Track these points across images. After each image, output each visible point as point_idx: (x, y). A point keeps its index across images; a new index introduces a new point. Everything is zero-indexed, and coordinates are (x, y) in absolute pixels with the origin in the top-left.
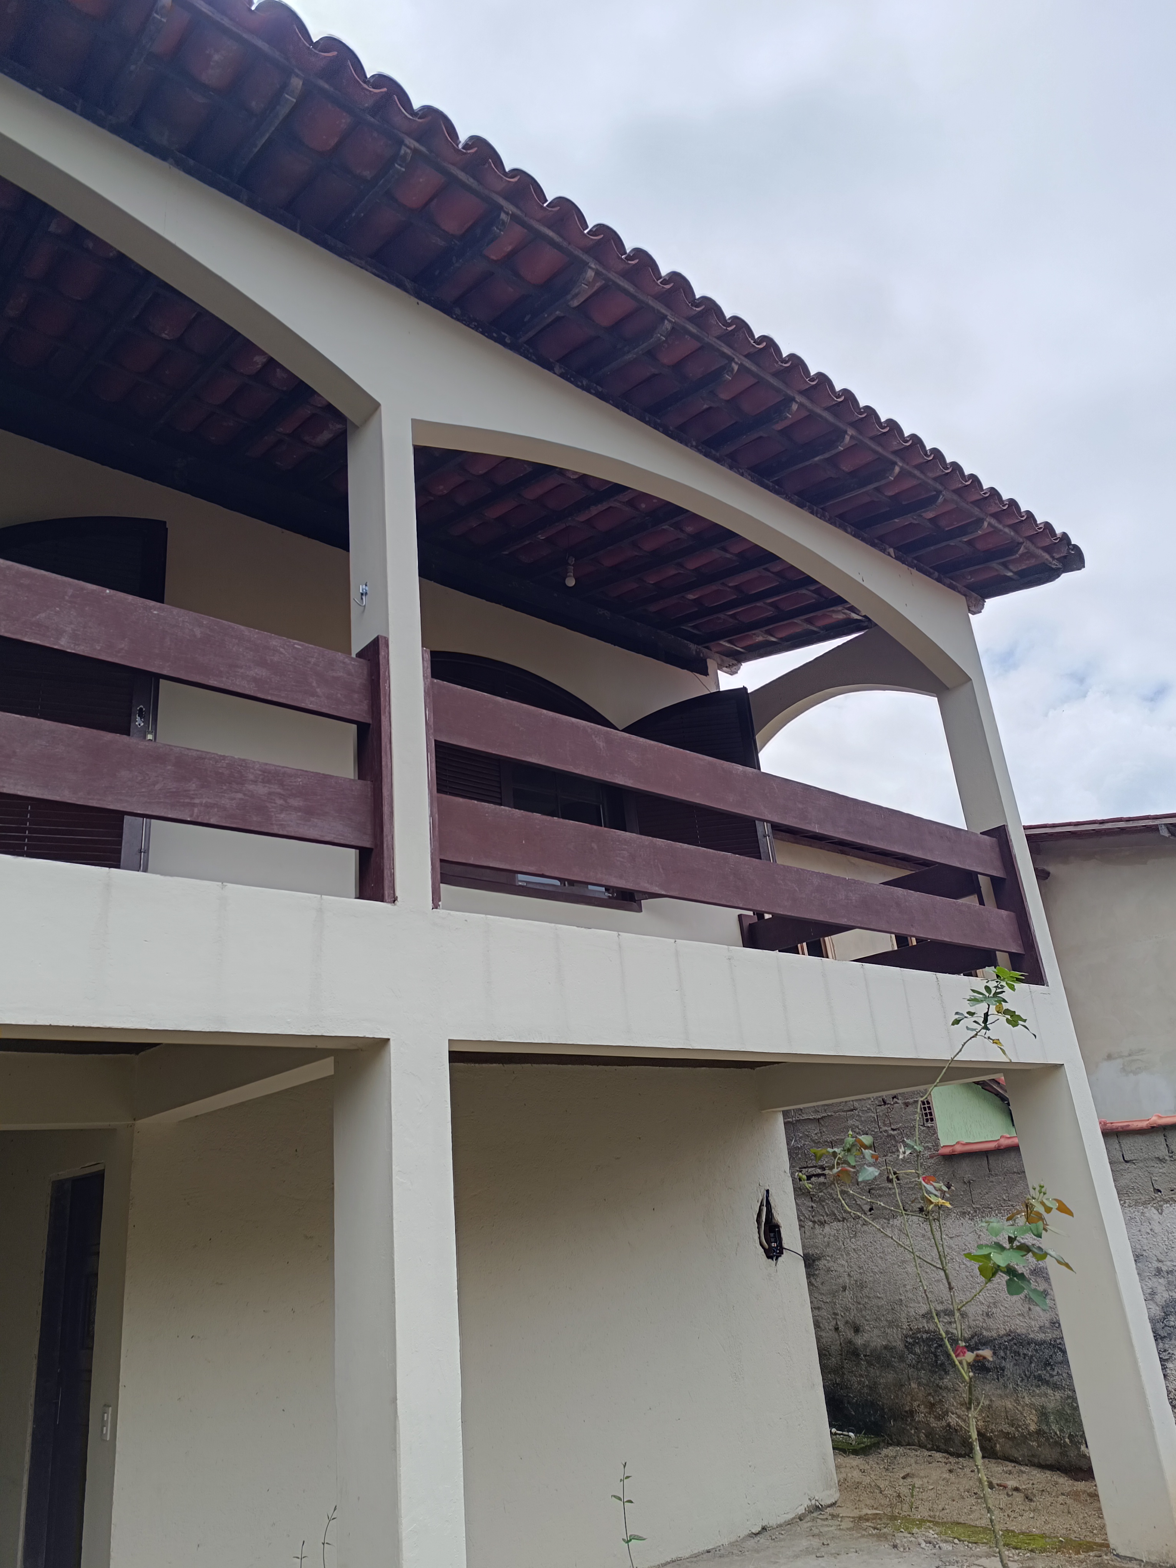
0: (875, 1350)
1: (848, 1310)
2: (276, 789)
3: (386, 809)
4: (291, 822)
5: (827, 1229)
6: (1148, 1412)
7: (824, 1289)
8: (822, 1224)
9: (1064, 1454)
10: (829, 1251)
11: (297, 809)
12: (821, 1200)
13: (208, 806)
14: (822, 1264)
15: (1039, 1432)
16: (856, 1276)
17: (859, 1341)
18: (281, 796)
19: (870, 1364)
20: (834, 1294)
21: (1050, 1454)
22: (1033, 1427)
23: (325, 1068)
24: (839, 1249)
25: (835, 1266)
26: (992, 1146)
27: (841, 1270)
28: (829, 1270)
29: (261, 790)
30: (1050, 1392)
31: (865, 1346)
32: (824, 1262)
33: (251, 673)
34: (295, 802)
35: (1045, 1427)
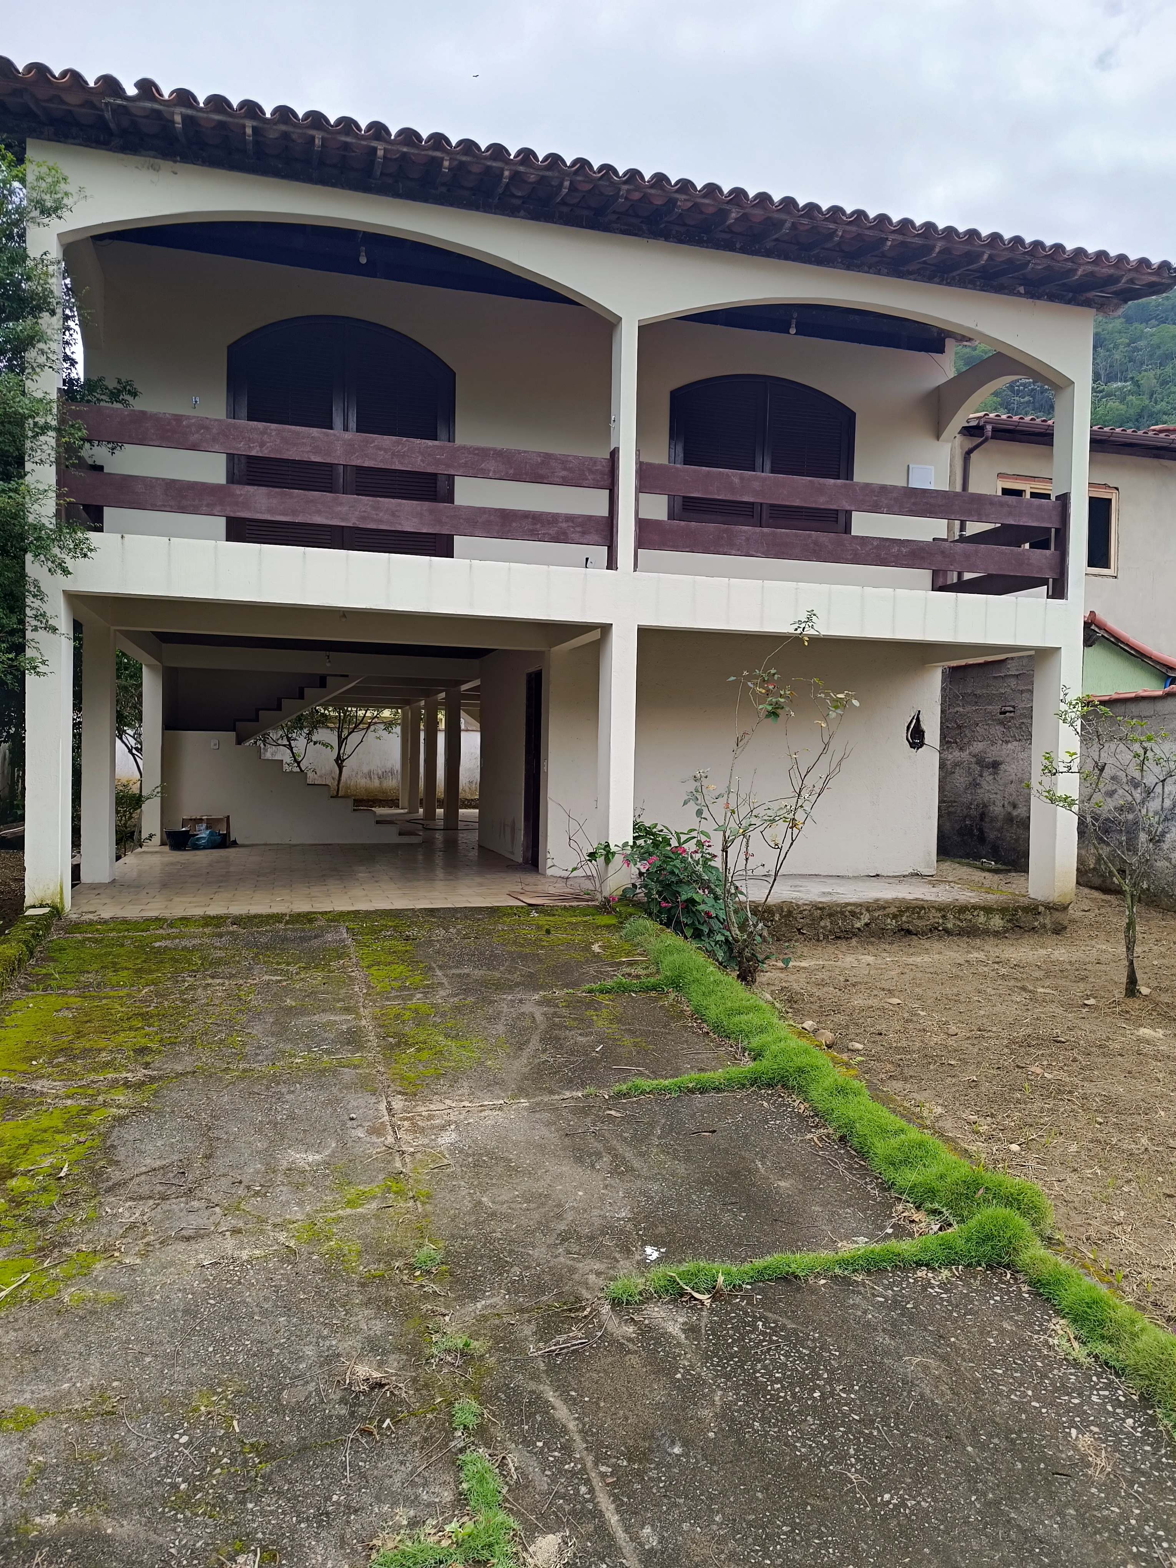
0: (1022, 819)
1: (1011, 795)
2: (571, 524)
3: (615, 530)
4: (576, 536)
5: (1009, 745)
6: (1055, 831)
7: (1001, 782)
8: (1007, 742)
9: (1104, 881)
10: (1008, 759)
11: (579, 532)
12: (1009, 727)
13: (544, 534)
14: (1002, 767)
15: (1094, 869)
16: (1019, 775)
17: (1015, 813)
18: (573, 527)
19: (1018, 826)
20: (1005, 785)
21: (1097, 881)
22: (1092, 866)
23: (596, 635)
24: (1014, 758)
25: (1009, 769)
26: (1107, 698)
27: (1012, 771)
28: (1005, 771)
29: (564, 525)
30: (1105, 847)
31: (1017, 816)
32: (1003, 766)
33: (561, 474)
34: (578, 529)
35: (1098, 867)
